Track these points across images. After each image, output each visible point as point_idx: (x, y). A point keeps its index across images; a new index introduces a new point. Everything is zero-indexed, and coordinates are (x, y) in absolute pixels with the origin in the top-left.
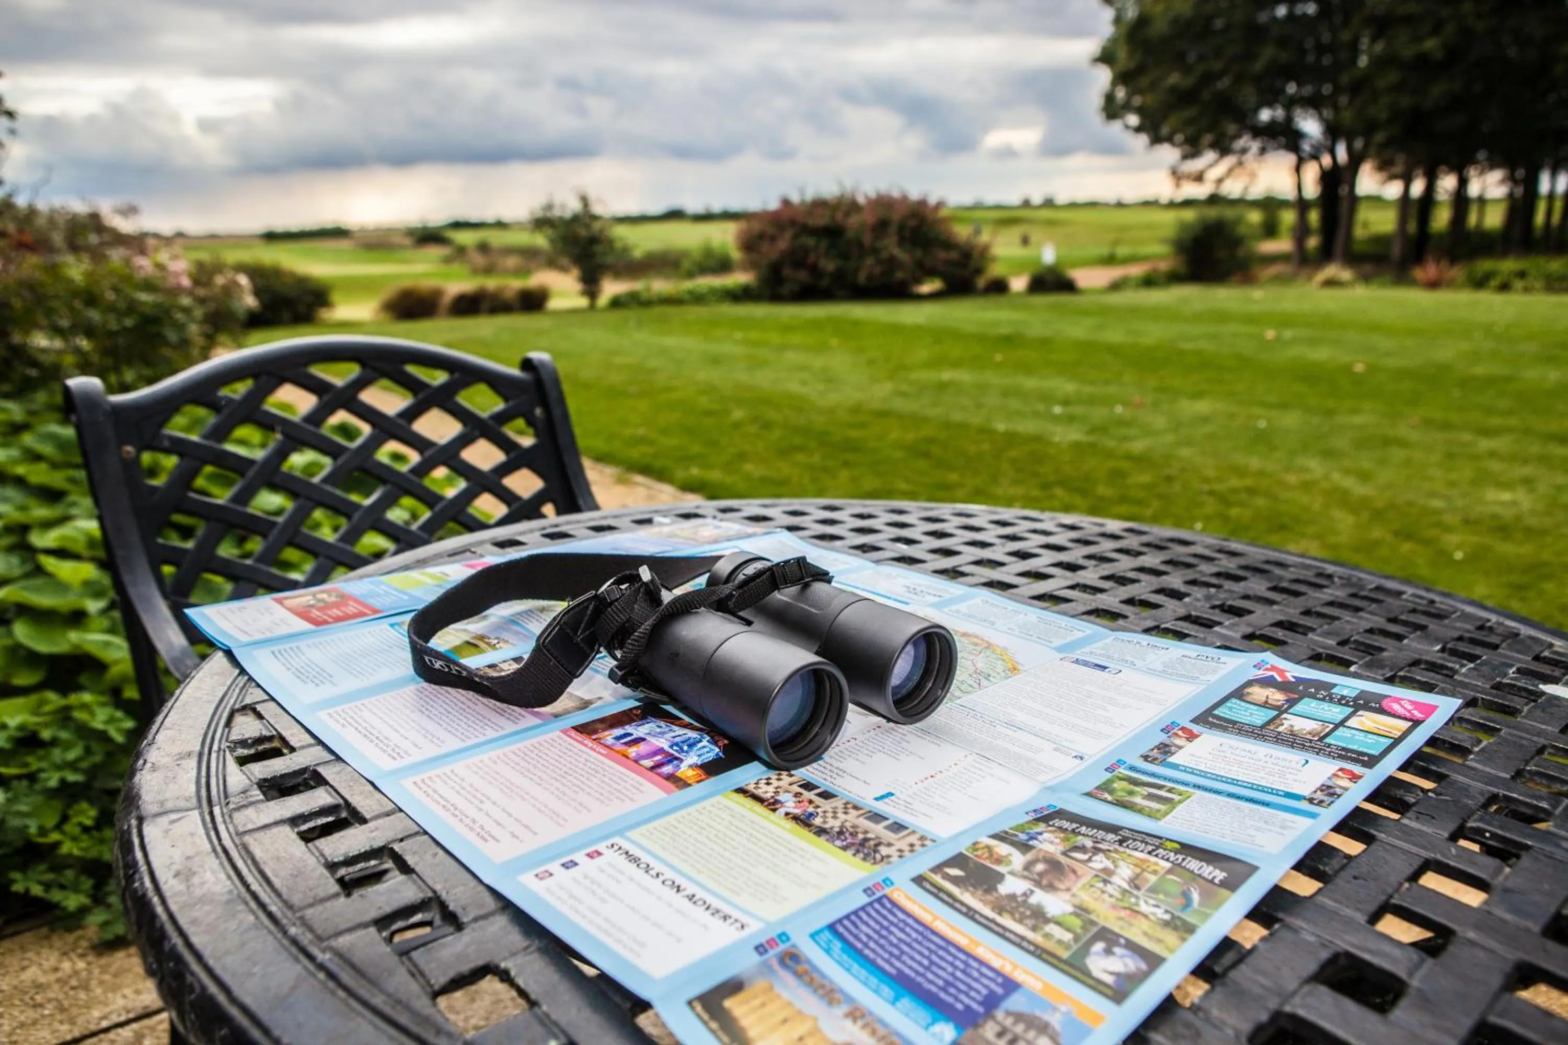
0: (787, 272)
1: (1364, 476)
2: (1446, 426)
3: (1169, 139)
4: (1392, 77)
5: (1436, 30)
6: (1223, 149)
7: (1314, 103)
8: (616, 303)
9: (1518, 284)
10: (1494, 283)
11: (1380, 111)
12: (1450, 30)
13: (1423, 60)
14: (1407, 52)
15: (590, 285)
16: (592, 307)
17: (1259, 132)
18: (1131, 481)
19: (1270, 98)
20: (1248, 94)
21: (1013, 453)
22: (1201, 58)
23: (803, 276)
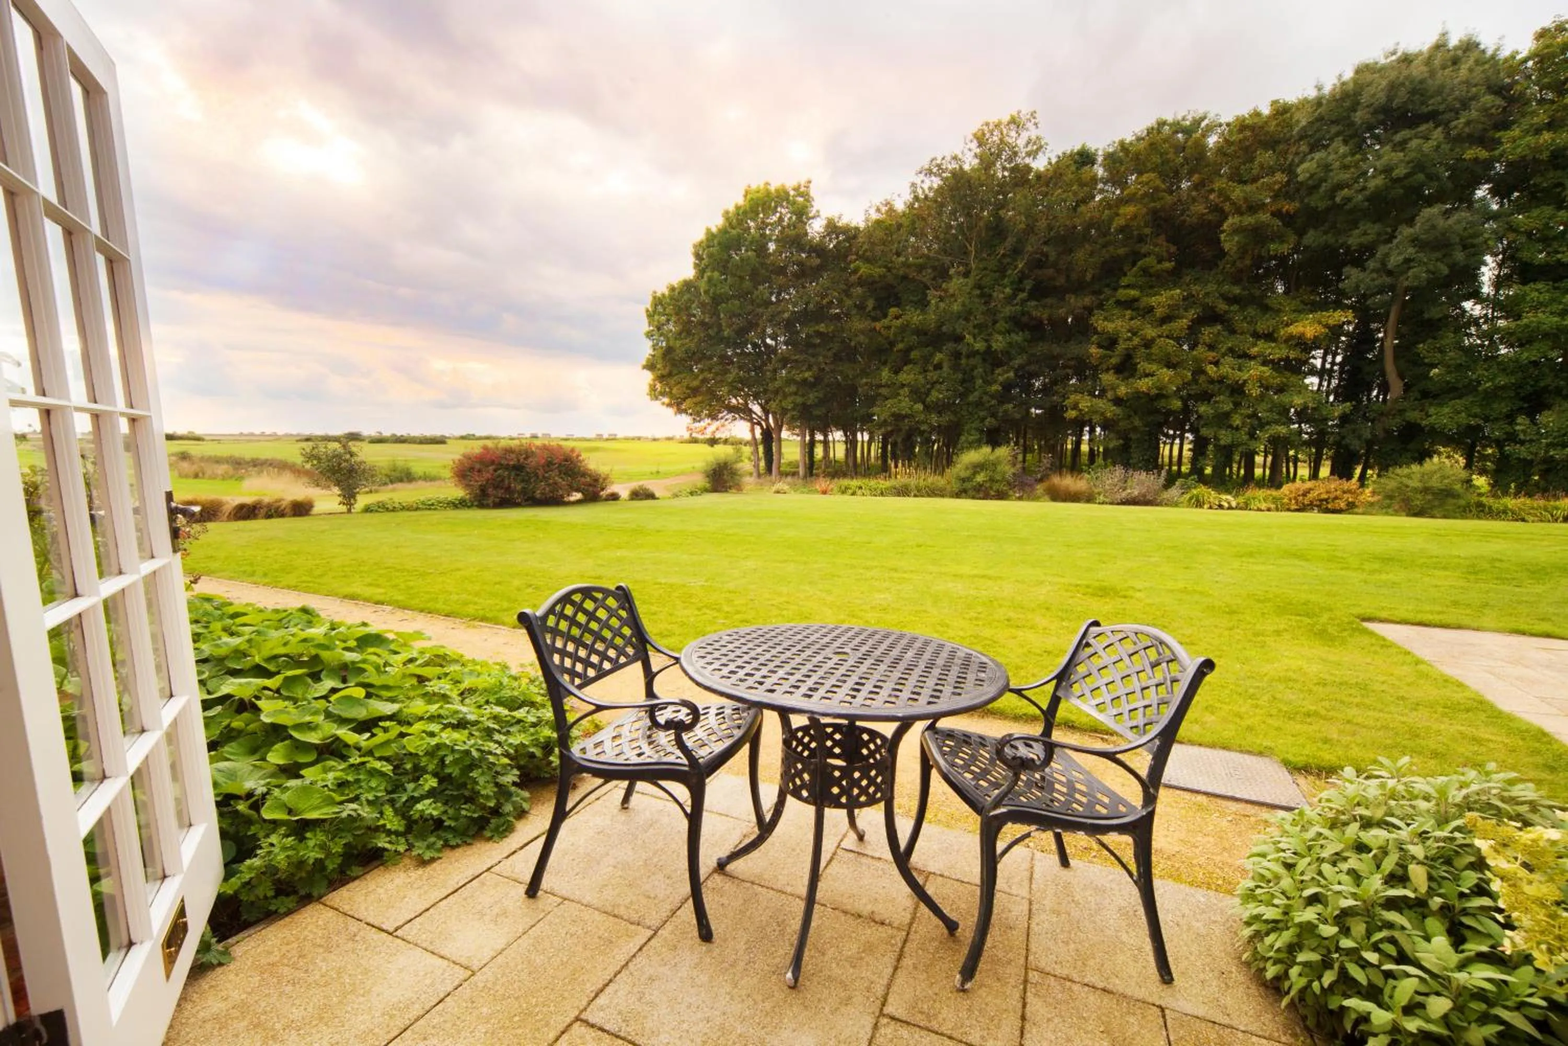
0: (490, 491)
1: (829, 592)
2: (853, 567)
3: (685, 411)
4: (793, 388)
5: (809, 368)
6: (714, 417)
7: (756, 397)
8: (367, 510)
9: (859, 492)
10: (850, 491)
11: (788, 404)
12: (815, 368)
13: (805, 381)
14: (798, 378)
15: (349, 497)
16: (349, 511)
17: (732, 409)
18: (736, 602)
19: (734, 392)
20: (722, 391)
21: (676, 594)
22: (702, 371)
23: (500, 493)
